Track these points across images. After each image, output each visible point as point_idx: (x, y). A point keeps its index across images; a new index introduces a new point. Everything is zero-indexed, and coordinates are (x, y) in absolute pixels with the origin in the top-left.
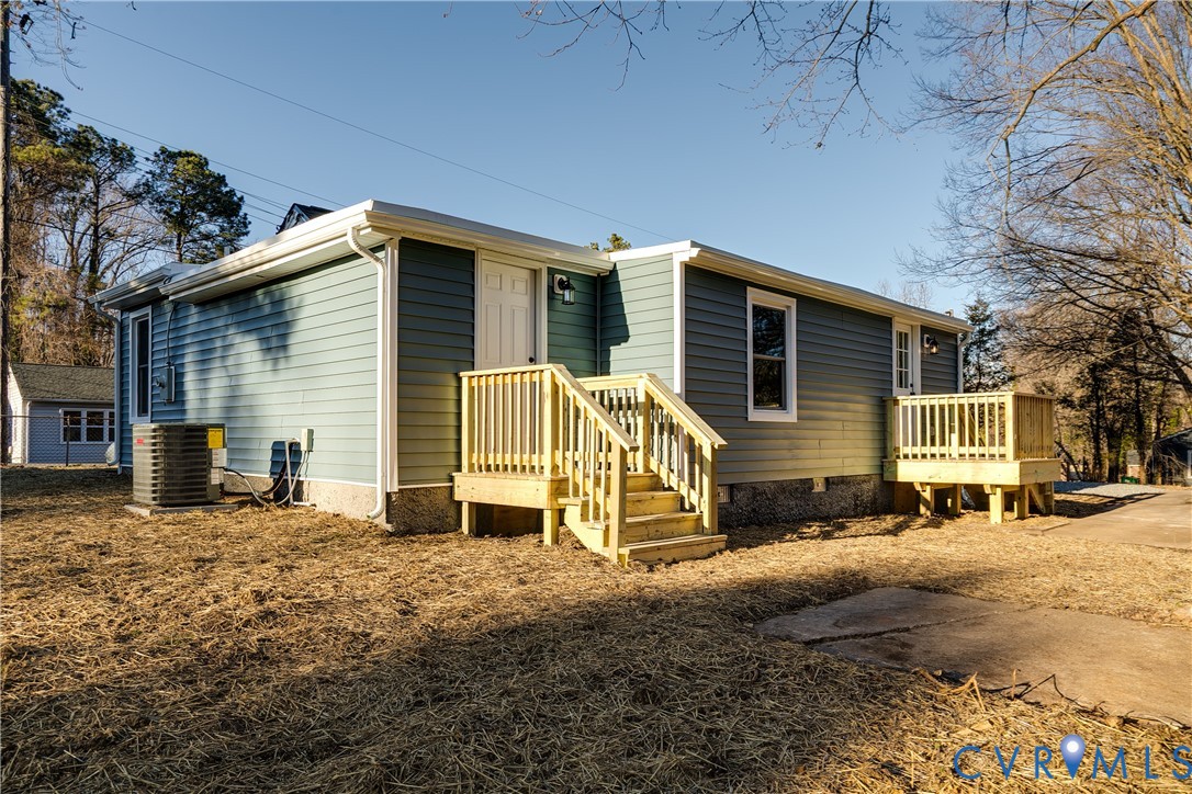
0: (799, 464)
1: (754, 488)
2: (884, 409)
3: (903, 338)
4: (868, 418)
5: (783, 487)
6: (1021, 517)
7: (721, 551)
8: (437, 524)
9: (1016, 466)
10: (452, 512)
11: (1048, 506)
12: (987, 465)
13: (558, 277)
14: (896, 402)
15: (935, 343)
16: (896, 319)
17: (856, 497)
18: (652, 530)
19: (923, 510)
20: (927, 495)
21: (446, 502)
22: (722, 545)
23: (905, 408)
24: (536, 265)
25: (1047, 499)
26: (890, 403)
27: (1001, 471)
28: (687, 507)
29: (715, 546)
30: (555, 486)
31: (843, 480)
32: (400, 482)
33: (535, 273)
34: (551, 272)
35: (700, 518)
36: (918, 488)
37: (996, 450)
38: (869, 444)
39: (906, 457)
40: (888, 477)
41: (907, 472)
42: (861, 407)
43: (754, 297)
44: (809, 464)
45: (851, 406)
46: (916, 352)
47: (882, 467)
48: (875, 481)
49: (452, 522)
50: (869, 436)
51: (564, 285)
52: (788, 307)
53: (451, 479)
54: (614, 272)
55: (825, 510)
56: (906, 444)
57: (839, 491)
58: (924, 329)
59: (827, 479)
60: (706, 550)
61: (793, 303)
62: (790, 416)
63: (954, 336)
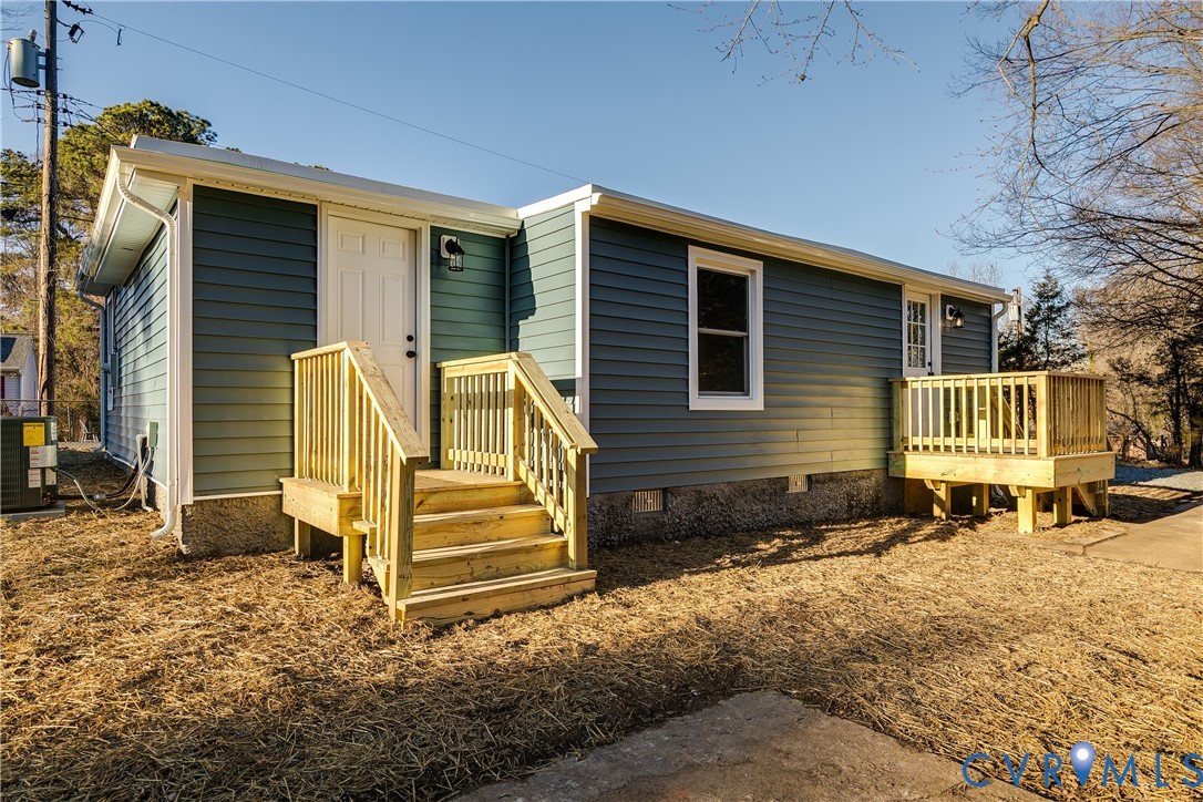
0: (769, 461)
1: (699, 492)
2: (889, 390)
3: (919, 310)
4: (869, 402)
5: (742, 490)
6: (1061, 524)
7: (582, 595)
8: (259, 542)
9: (1051, 463)
10: (283, 527)
11: (1100, 507)
12: (1015, 462)
13: (446, 238)
14: (904, 384)
15: (959, 315)
16: (907, 287)
17: (850, 496)
18: (479, 567)
19: (937, 511)
20: (942, 493)
21: (274, 514)
22: (590, 585)
23: (915, 391)
24: (414, 224)
25: (1098, 498)
26: (897, 386)
27: (1032, 470)
28: (556, 529)
29: (576, 588)
30: (348, 505)
31: (832, 478)
32: (196, 493)
33: (415, 233)
34: (436, 233)
35: (565, 546)
36: (931, 486)
37: (1024, 443)
38: (870, 434)
39: (916, 448)
40: (893, 472)
41: (919, 466)
42: (858, 390)
43: (697, 259)
44: (781, 460)
45: (844, 390)
46: (935, 326)
47: (887, 460)
48: (880, 476)
49: (283, 539)
50: (870, 423)
51: (452, 247)
52: (753, 272)
53: (280, 486)
54: (522, 231)
55: (804, 514)
56: (915, 434)
57: (825, 490)
58: (946, 299)
59: (809, 477)
60: (558, 594)
61: (758, 266)
62: (754, 401)
63: (989, 308)
